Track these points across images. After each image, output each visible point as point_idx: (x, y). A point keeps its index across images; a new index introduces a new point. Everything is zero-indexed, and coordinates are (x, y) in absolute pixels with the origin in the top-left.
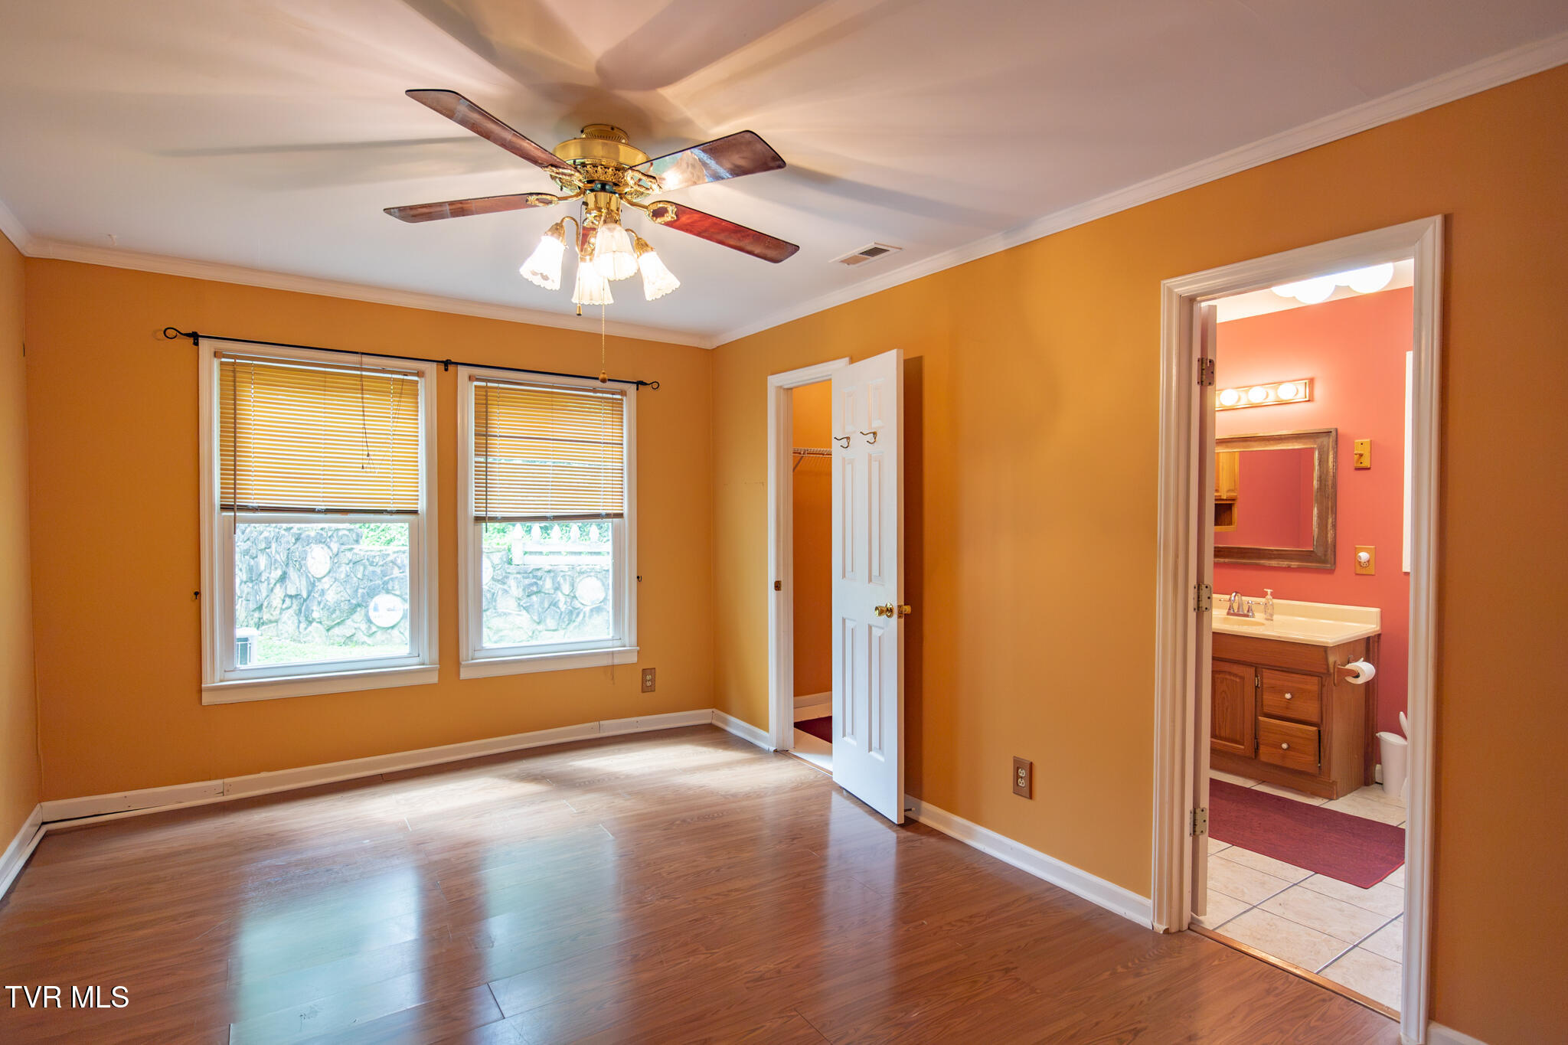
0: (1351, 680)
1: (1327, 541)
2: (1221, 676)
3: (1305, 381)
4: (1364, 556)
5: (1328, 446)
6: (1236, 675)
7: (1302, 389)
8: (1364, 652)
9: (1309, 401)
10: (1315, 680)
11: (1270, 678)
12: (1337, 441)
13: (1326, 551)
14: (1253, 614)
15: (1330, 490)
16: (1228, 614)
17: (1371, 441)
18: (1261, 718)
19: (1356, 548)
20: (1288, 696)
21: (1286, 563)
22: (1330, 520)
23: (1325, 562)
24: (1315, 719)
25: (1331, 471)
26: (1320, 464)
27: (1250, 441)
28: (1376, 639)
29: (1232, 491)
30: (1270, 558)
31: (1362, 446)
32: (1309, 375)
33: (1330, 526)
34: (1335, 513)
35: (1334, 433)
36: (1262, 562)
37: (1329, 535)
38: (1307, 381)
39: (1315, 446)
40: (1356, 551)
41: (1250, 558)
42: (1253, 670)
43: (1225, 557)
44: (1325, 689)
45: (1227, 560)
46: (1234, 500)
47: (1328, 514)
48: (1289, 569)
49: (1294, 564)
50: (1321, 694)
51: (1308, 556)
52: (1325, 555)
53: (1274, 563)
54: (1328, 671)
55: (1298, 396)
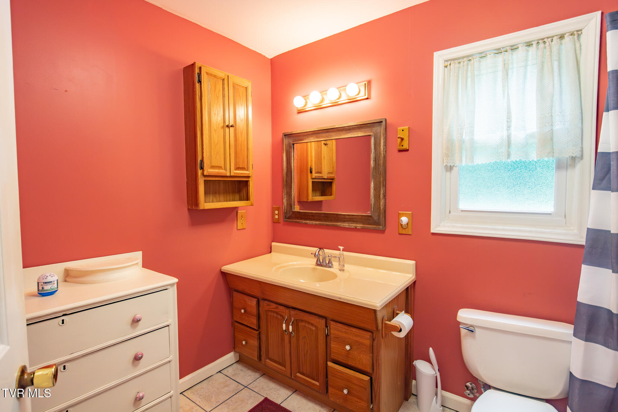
0: (395, 334)
1: (380, 207)
2: (303, 324)
3: (364, 83)
4: (404, 220)
5: (380, 134)
6: (312, 325)
7: (363, 89)
8: (404, 306)
9: (367, 99)
10: (368, 335)
11: (336, 330)
12: (386, 129)
13: (379, 216)
14: (332, 264)
15: (381, 168)
16: (317, 265)
17: (409, 128)
18: (330, 364)
19: (399, 213)
20: (348, 348)
21: (354, 225)
22: (382, 192)
23: (378, 224)
24: (369, 369)
25: (382, 153)
26: (375, 148)
27: (331, 132)
28: (413, 285)
29: (331, 173)
30: (344, 221)
31: (403, 131)
32: (368, 78)
33: (382, 196)
34: (385, 186)
35: (384, 123)
36: (339, 224)
37: (381, 203)
38: (366, 82)
39: (372, 134)
40: (399, 216)
41: (331, 221)
42: (323, 322)
43: (316, 220)
44: (375, 342)
45: (317, 222)
46: (333, 179)
47: (381, 188)
48: (355, 229)
49: (359, 226)
50: (373, 346)
51: (367, 220)
52: (379, 219)
53: (346, 225)
54: (377, 328)
55: (360, 95)
